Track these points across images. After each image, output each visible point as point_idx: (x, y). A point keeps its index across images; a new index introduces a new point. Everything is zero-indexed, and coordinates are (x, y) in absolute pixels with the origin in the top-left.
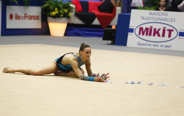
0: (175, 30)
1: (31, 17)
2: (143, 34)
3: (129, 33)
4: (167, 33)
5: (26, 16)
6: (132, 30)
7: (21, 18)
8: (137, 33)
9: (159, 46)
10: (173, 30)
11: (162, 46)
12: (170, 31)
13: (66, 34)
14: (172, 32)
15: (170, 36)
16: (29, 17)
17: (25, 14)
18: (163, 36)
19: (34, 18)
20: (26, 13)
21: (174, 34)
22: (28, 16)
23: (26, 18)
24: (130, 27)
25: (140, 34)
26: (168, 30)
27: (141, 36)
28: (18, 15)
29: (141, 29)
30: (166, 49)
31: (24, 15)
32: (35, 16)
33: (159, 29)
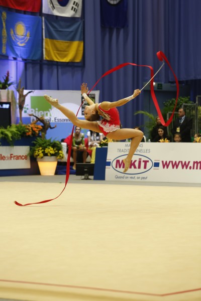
0: (150, 161)
1: (18, 158)
2: (120, 167)
3: (107, 167)
4: (143, 164)
5: (12, 156)
6: (109, 164)
7: (7, 158)
8: (114, 166)
9: (136, 177)
10: (148, 161)
11: (138, 178)
12: (146, 162)
14: (147, 163)
15: (145, 167)
16: (15, 158)
17: (11, 155)
18: (139, 167)
19: (21, 158)
20: (12, 153)
21: (149, 165)
22: (14, 156)
23: (12, 158)
24: (107, 161)
25: (116, 167)
26: (144, 161)
27: (118, 169)
28: (2, 155)
29: (118, 161)
30: (143, 180)
31: (9, 156)
32: (23, 156)
33: (135, 161)
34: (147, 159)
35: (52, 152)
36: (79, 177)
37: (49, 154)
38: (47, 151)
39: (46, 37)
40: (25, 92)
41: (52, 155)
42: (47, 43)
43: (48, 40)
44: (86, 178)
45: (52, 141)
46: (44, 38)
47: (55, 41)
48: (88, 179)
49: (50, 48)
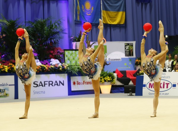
0: (170, 83)
1: (88, 83)
2: (151, 88)
3: (143, 87)
4: (166, 85)
5: (84, 82)
6: (145, 86)
7: (81, 84)
8: (148, 87)
9: (162, 94)
10: (169, 84)
11: (163, 94)
12: (167, 84)
13: (111, 92)
14: (169, 85)
15: (167, 87)
16: (86, 83)
17: (84, 81)
19: (90, 83)
20: (84, 80)
21: (170, 86)
22: (86, 82)
23: (85, 84)
24: (144, 84)
25: (149, 88)
26: (166, 84)
27: (150, 89)
28: (79, 82)
29: (150, 84)
30: (166, 95)
31: (83, 82)
32: (91, 82)
33: (161, 84)
34: (168, 82)
35: (109, 80)
36: (126, 94)
37: (107, 81)
38: (106, 78)
39: (103, 10)
40: (91, 43)
41: (109, 81)
42: (103, 13)
43: (104, 11)
44: (131, 94)
45: (108, 72)
46: (102, 10)
47: (108, 12)
48: (132, 95)
49: (106, 16)
